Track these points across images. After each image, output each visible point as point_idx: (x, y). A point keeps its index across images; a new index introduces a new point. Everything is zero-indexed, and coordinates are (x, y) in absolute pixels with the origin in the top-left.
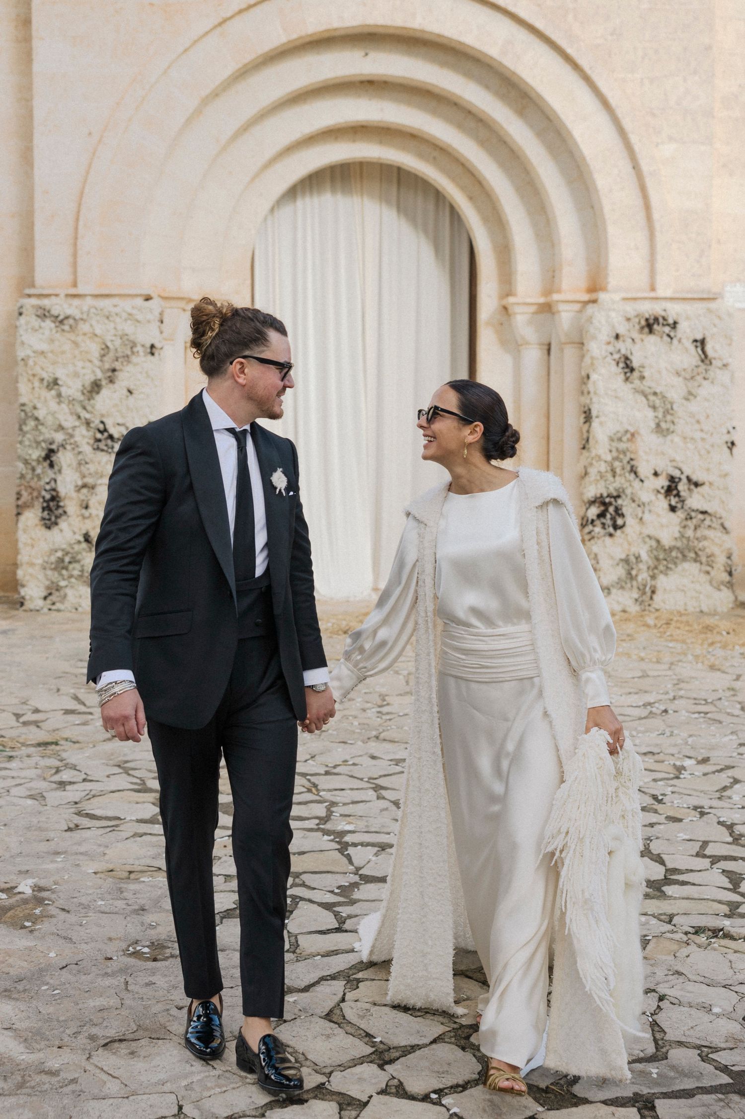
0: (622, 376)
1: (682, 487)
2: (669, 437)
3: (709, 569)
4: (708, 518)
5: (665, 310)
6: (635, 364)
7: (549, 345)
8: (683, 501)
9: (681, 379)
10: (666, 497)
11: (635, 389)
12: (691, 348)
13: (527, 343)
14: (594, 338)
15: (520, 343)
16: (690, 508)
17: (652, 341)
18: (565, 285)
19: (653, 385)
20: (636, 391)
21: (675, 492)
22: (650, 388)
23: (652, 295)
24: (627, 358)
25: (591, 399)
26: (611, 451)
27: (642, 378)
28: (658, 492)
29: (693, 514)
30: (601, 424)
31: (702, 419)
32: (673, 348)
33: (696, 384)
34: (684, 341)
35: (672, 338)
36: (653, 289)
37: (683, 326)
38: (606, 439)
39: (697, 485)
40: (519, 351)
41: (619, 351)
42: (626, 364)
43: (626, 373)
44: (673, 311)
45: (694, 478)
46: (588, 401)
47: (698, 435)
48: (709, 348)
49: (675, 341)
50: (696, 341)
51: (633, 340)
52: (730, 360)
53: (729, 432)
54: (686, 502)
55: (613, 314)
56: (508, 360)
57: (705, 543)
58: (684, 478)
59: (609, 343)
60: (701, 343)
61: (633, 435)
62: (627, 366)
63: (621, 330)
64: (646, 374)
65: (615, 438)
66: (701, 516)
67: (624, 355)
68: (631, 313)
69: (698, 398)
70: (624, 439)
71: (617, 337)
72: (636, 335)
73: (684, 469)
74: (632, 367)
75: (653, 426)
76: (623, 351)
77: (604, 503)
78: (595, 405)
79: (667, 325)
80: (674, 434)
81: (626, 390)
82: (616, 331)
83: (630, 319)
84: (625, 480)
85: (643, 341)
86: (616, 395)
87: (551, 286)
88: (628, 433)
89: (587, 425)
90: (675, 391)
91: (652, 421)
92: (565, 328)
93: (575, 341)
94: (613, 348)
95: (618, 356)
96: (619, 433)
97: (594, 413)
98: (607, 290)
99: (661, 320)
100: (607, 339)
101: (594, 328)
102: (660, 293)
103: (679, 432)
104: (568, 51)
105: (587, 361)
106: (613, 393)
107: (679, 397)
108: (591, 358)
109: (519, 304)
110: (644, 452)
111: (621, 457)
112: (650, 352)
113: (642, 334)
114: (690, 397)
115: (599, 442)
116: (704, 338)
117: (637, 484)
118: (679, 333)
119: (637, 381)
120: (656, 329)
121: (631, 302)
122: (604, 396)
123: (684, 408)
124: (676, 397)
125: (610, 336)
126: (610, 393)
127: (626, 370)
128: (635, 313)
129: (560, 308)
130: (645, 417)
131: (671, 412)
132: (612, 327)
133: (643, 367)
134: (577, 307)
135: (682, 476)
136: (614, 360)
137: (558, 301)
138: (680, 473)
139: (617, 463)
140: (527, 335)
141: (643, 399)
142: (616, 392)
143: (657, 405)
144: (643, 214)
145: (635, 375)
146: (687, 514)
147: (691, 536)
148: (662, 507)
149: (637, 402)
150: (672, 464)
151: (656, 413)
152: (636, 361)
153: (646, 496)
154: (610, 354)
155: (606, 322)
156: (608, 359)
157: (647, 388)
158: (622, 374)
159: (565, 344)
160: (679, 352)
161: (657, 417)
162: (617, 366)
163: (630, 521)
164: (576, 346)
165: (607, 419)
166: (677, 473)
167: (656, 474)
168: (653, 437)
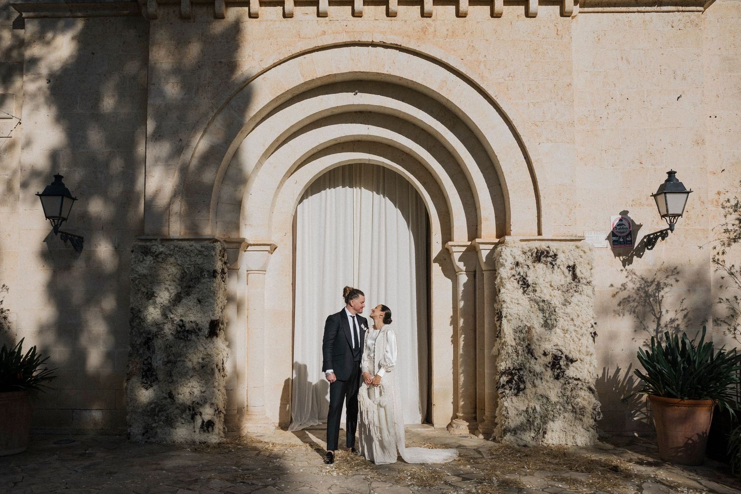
0: (521, 290)
1: (562, 363)
2: (554, 330)
3: (581, 416)
4: (580, 383)
5: (548, 247)
6: (530, 282)
7: (475, 271)
8: (564, 372)
9: (560, 292)
10: (552, 370)
11: (530, 298)
12: (566, 271)
13: (462, 271)
14: (502, 265)
15: (456, 271)
16: (568, 376)
17: (540, 266)
18: (483, 234)
19: (542, 296)
20: (531, 300)
21: (558, 366)
22: (540, 297)
23: (540, 237)
24: (524, 279)
25: (502, 306)
26: (515, 339)
27: (535, 291)
28: (547, 366)
29: (570, 381)
30: (508, 321)
31: (575, 318)
32: (555, 271)
33: (570, 294)
34: (561, 267)
35: (553, 265)
36: (540, 233)
37: (561, 257)
38: (511, 332)
39: (572, 361)
40: (457, 276)
41: (519, 273)
43: (524, 288)
44: (554, 246)
45: (570, 356)
46: (499, 307)
47: (572, 328)
48: (578, 272)
49: (556, 267)
50: (569, 267)
51: (528, 266)
52: (591, 279)
53: (592, 326)
54: (565, 373)
55: (515, 250)
56: (449, 282)
57: (579, 400)
58: (563, 356)
59: (512, 269)
60: (572, 268)
61: (529, 328)
62: (524, 283)
63: (521, 259)
64: (537, 289)
65: (518, 330)
66: (576, 382)
67: (522, 276)
68: (526, 249)
69: (572, 304)
70: (524, 331)
71: (517, 264)
72: (529, 263)
73: (564, 350)
74: (528, 284)
75: (543, 323)
76: (522, 274)
77: (511, 374)
78: (505, 309)
79: (551, 256)
80: (557, 328)
81: (524, 300)
82: (517, 261)
83: (526, 253)
84: (525, 358)
85: (534, 267)
86: (518, 302)
87: (474, 231)
88: (527, 327)
89: (499, 322)
90: (556, 299)
91: (542, 320)
92: (484, 260)
93: (491, 269)
94: (515, 272)
95: (519, 276)
96: (521, 328)
97: (504, 314)
98: (510, 235)
99: (545, 253)
100: (511, 266)
101: (503, 259)
102: (544, 237)
103: (560, 326)
104: (481, 86)
105: (498, 280)
106: (516, 301)
107: (559, 303)
108: (501, 278)
109: (455, 246)
110: (538, 340)
111: (522, 343)
112: (538, 273)
113: (535, 262)
114: (567, 304)
115: (507, 333)
116: (574, 265)
117: (533, 361)
118: (558, 262)
119: (531, 293)
120: (543, 259)
121: (526, 242)
122: (511, 303)
123: (563, 311)
124: (557, 303)
125: (513, 264)
126: (514, 301)
127: (524, 286)
128: (528, 249)
129: (481, 248)
130: (537, 316)
131: (555, 313)
132: (515, 258)
133: (536, 284)
134: (491, 247)
135: (562, 356)
136: (516, 279)
137: (480, 243)
138: (561, 353)
139: (519, 347)
140: (461, 265)
141: (535, 304)
142: (518, 301)
143: (545, 308)
144: (532, 187)
145: (530, 289)
146: (567, 381)
147: (570, 395)
148: (550, 376)
149: (532, 307)
150: (556, 348)
151: (544, 315)
152: (530, 280)
153: (538, 368)
154: (514, 276)
155: (511, 254)
156: (512, 279)
157: (538, 298)
158: (521, 289)
159: (485, 271)
160: (559, 274)
161: (546, 317)
162: (518, 283)
163: (529, 385)
164: (492, 272)
165: (512, 318)
166: (559, 354)
167: (545, 354)
168: (543, 329)
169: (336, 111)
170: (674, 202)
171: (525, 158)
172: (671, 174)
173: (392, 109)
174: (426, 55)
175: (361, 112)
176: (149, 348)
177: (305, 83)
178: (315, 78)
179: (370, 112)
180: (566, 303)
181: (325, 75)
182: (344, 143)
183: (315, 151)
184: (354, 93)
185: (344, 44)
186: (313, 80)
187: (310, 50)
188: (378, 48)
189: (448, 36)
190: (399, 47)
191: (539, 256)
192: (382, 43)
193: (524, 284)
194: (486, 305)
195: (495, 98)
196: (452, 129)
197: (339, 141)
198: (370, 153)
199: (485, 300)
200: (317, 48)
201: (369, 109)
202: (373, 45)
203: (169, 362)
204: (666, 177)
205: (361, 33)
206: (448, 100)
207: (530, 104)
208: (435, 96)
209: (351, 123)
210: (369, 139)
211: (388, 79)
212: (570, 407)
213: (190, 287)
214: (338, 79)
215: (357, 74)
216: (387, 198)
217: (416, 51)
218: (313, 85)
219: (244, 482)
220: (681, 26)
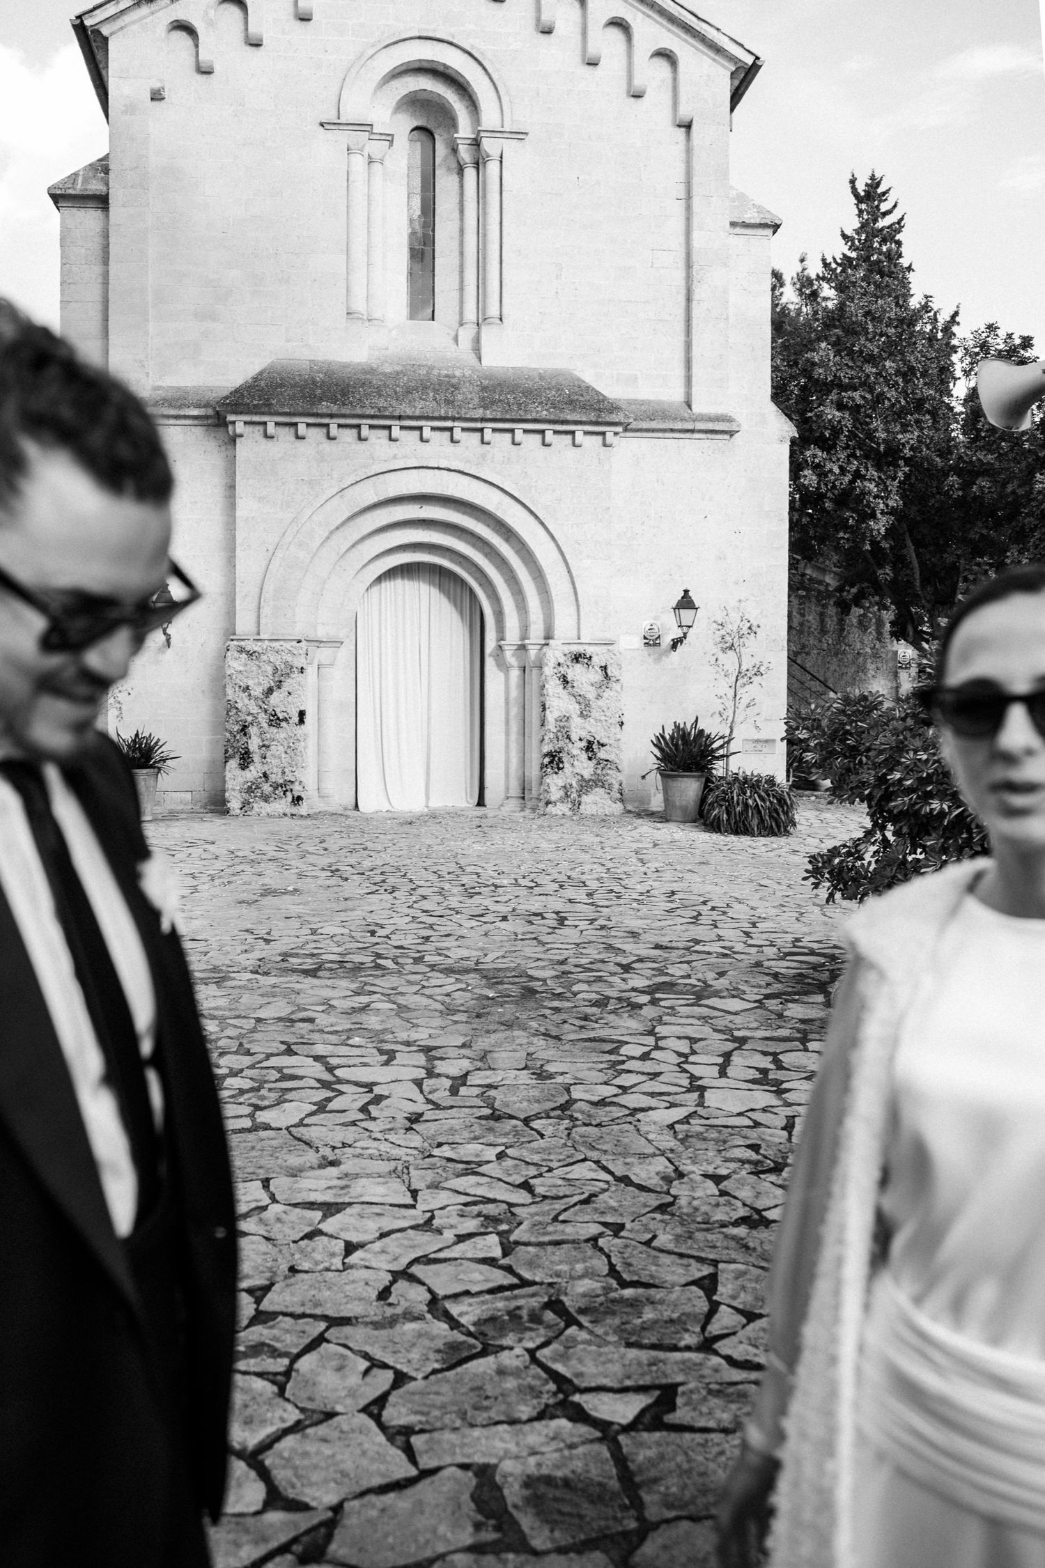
0: (562, 686)
1: (595, 746)
2: (588, 720)
3: (609, 791)
4: (609, 764)
5: (585, 650)
6: (569, 679)
7: (525, 667)
8: (595, 754)
9: (593, 688)
10: (586, 752)
12: (599, 671)
13: (513, 667)
14: (546, 664)
15: (508, 667)
16: (599, 758)
17: (577, 666)
18: (532, 635)
19: (579, 691)
20: (570, 694)
21: (591, 750)
22: (577, 692)
23: (579, 641)
25: (545, 698)
26: (556, 727)
27: (573, 687)
28: (582, 749)
29: (601, 761)
30: (551, 712)
31: (605, 709)
32: (589, 671)
33: (602, 690)
34: (595, 667)
35: (588, 666)
36: (579, 638)
37: (595, 659)
38: (553, 720)
39: (603, 745)
40: (508, 671)
41: (560, 672)
42: (564, 679)
43: (564, 684)
44: (590, 650)
45: (601, 741)
47: (603, 718)
48: (609, 671)
49: (590, 667)
50: (601, 667)
51: (568, 666)
52: (620, 677)
53: (620, 717)
54: (597, 755)
55: (557, 652)
56: (502, 678)
57: (607, 777)
58: (595, 741)
59: (555, 668)
60: (604, 668)
61: (568, 718)
63: (561, 661)
64: (575, 685)
65: (559, 720)
66: (605, 763)
67: (563, 675)
68: (567, 652)
69: (603, 698)
70: (563, 720)
71: (559, 664)
72: (569, 663)
73: (596, 737)
74: (567, 681)
75: (579, 714)
76: (562, 672)
77: (552, 756)
78: (548, 702)
79: (587, 658)
80: (590, 718)
81: (564, 693)
82: (559, 661)
83: (566, 654)
84: (564, 743)
85: (573, 667)
87: (524, 635)
88: (565, 717)
89: (544, 712)
90: (591, 694)
91: (577, 710)
92: (532, 658)
93: (537, 666)
94: (557, 671)
95: (560, 675)
96: (561, 717)
97: (547, 706)
98: (554, 638)
99: (582, 655)
100: (553, 665)
101: (547, 659)
102: (582, 640)
103: (594, 716)
104: (532, 508)
105: (543, 677)
106: (557, 696)
107: (593, 697)
108: (546, 676)
109: (507, 645)
110: (574, 727)
111: (562, 730)
112: (577, 673)
113: (573, 663)
115: (550, 722)
116: (606, 665)
117: (570, 745)
118: (592, 662)
119: (570, 689)
120: (580, 660)
121: (567, 646)
122: (553, 697)
123: (596, 703)
124: (591, 697)
125: (555, 663)
126: (555, 695)
129: (530, 648)
130: (574, 708)
131: (589, 705)
132: (556, 658)
133: (574, 681)
134: (539, 647)
136: (557, 677)
137: (529, 643)
138: (594, 739)
139: (559, 733)
140: (513, 662)
142: (559, 695)
143: (581, 701)
144: (574, 598)
145: (569, 685)
146: (598, 761)
147: (600, 773)
148: (584, 758)
149: (570, 700)
150: (590, 734)
151: (581, 707)
153: (575, 752)
154: (555, 674)
155: (554, 655)
156: (554, 676)
157: (575, 692)
159: (533, 667)
160: (593, 673)
162: (559, 680)
163: (567, 765)
164: (537, 669)
165: (554, 709)
166: (592, 739)
167: (581, 740)
168: (579, 719)
169: (402, 521)
170: (687, 615)
171: (568, 572)
172: (686, 592)
174: (486, 480)
175: (424, 521)
176: (245, 735)
178: (387, 497)
180: (599, 697)
181: (396, 495)
184: (419, 507)
185: (413, 467)
186: (385, 499)
187: (383, 472)
188: (443, 471)
189: (504, 462)
190: (461, 471)
191: (577, 658)
192: (445, 468)
193: (565, 681)
194: (533, 698)
195: (543, 520)
196: (506, 541)
199: (534, 693)
201: (432, 520)
202: (438, 469)
203: (264, 746)
204: (682, 594)
205: (429, 460)
206: (503, 519)
207: (572, 524)
211: (451, 498)
212: (601, 783)
213: (280, 681)
215: (424, 493)
217: (475, 475)
220: (710, 453)
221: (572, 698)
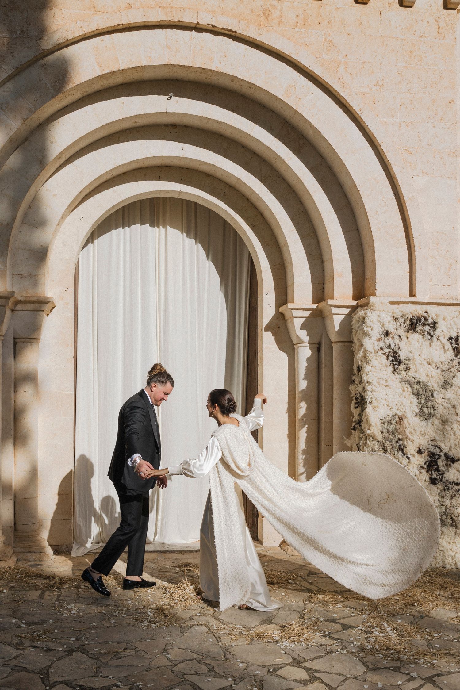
0: (391, 369)
1: (441, 463)
2: (431, 420)
5: (426, 312)
6: (402, 358)
7: (319, 344)
8: (442, 475)
9: (439, 371)
10: (427, 472)
11: (401, 379)
12: (448, 345)
13: (303, 342)
14: (366, 334)
15: (295, 343)
16: (447, 480)
17: (414, 337)
18: (336, 294)
19: (417, 375)
20: (403, 381)
21: (435, 467)
22: (415, 378)
23: (413, 299)
24: (396, 353)
25: (364, 388)
26: (382, 433)
27: (408, 369)
28: (422, 467)
29: (450, 486)
30: (374, 408)
32: (433, 344)
33: (451, 374)
34: (441, 338)
35: (432, 336)
36: (412, 294)
37: (442, 327)
38: (379, 423)
39: (453, 461)
40: (294, 349)
41: (389, 346)
42: (395, 357)
43: (394, 365)
44: (433, 312)
45: (450, 454)
46: (360, 389)
47: (453, 418)
49: (434, 338)
50: (451, 338)
51: (400, 336)
54: (445, 476)
55: (383, 315)
56: (284, 357)
59: (379, 340)
60: (455, 340)
61: (401, 418)
63: (391, 328)
64: (411, 366)
65: (386, 420)
66: (457, 487)
67: (393, 350)
68: (398, 314)
69: (453, 387)
70: (394, 422)
71: (387, 334)
72: (401, 332)
73: (443, 447)
74: (400, 360)
75: (418, 411)
76: (392, 347)
78: (369, 393)
79: (429, 325)
80: (434, 418)
81: (394, 380)
82: (387, 329)
83: (397, 319)
84: (395, 457)
85: (408, 338)
86: (387, 384)
87: (320, 290)
88: (397, 417)
89: (358, 410)
90: (435, 380)
91: (416, 407)
92: (337, 328)
93: (345, 340)
94: (384, 344)
95: (388, 350)
96: (390, 417)
97: (368, 399)
98: (375, 295)
99: (423, 320)
100: (378, 336)
101: (368, 327)
102: (418, 298)
103: (439, 416)
104: (342, 94)
106: (384, 382)
107: (438, 386)
108: (365, 352)
109: (296, 309)
110: (411, 433)
111: (391, 437)
112: (412, 347)
113: (408, 332)
114: (447, 386)
115: (373, 424)
116: (458, 337)
117: (404, 461)
118: (438, 332)
119: (404, 373)
120: (419, 328)
121: (396, 306)
122: (377, 385)
123: (442, 396)
124: (435, 386)
125: (381, 333)
126: (381, 382)
127: (395, 363)
128: (401, 314)
129: (333, 312)
130: (411, 403)
131: (432, 399)
132: (383, 326)
133: (409, 360)
134: (347, 311)
135: (442, 454)
136: (385, 354)
137: (332, 306)
138: (439, 451)
139: (388, 443)
140: (303, 335)
141: (409, 387)
142: (387, 381)
143: (421, 393)
144: (403, 233)
145: (402, 367)
146: (446, 486)
147: (449, 505)
148: (425, 480)
149: (404, 390)
150: (433, 443)
151: (420, 400)
152: (403, 355)
154: (382, 349)
155: (378, 321)
156: (380, 353)
157: (411, 378)
158: (391, 366)
159: (335, 342)
160: (438, 348)
161: (421, 403)
162: (388, 359)
164: (345, 344)
165: (379, 405)
166: (437, 451)
167: (420, 452)
168: (417, 419)
169: (142, 122)
171: (395, 195)
173: (218, 122)
174: (269, 48)
175: (173, 126)
177: (103, 76)
178: (116, 69)
179: (186, 126)
181: (131, 67)
182: (147, 168)
183: (109, 177)
184: (168, 97)
185: (158, 24)
186: (113, 73)
187: (110, 29)
188: (204, 33)
189: (298, 24)
190: (233, 34)
191: (415, 325)
192: (210, 28)
193: (397, 360)
194: (335, 388)
195: (359, 113)
196: (298, 152)
197: (140, 165)
198: (181, 183)
199: (335, 381)
200: (120, 27)
201: (186, 121)
202: (198, 28)
205: (182, 10)
206: (296, 112)
207: (402, 123)
208: (277, 106)
209: (160, 139)
210: (182, 163)
211: (216, 80)
212: (449, 520)
214: (147, 75)
215: (175, 68)
216: (200, 246)
217: (256, 42)
218: (111, 82)
219: (35, 647)
221: (405, 386)
